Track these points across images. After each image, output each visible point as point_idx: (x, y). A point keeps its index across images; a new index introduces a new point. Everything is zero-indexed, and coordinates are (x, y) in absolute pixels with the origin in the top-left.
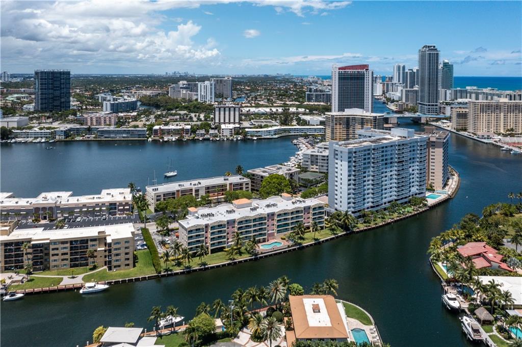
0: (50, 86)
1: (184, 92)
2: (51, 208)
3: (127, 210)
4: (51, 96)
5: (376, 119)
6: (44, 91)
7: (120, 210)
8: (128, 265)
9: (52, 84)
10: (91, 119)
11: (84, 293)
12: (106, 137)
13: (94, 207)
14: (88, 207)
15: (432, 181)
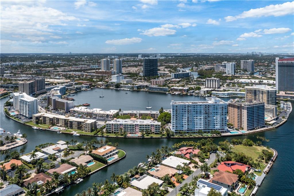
0: (149, 65)
1: (221, 68)
2: (91, 113)
3: (112, 117)
4: (149, 69)
5: (269, 92)
6: (146, 68)
7: (110, 117)
8: (89, 131)
9: (149, 64)
10: (154, 81)
11: (74, 135)
12: (152, 90)
13: (102, 115)
14: (101, 115)
15: (243, 126)
